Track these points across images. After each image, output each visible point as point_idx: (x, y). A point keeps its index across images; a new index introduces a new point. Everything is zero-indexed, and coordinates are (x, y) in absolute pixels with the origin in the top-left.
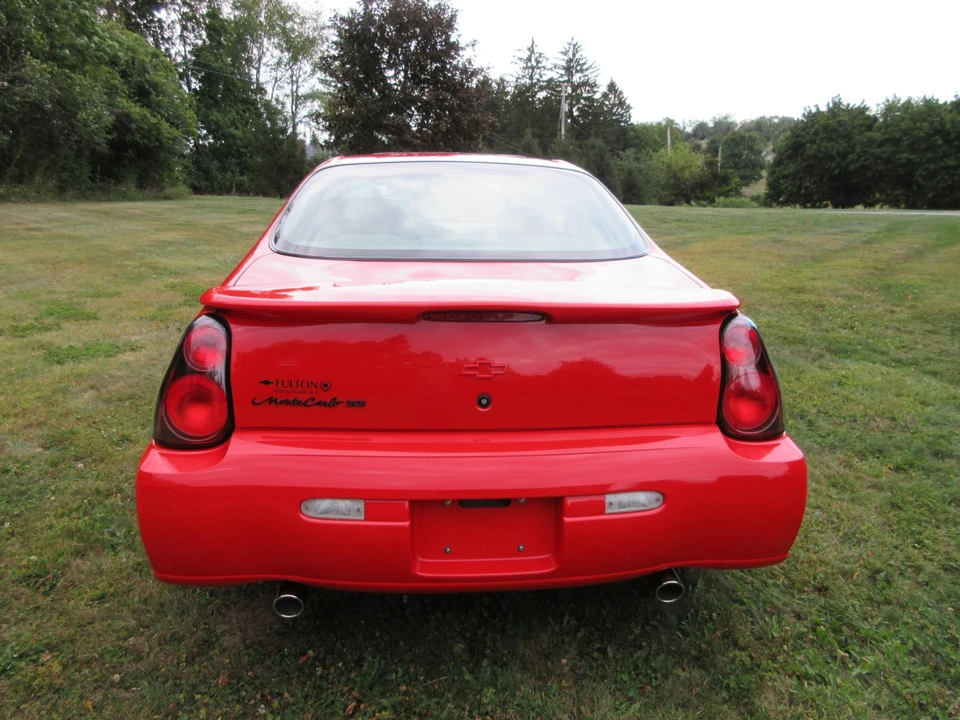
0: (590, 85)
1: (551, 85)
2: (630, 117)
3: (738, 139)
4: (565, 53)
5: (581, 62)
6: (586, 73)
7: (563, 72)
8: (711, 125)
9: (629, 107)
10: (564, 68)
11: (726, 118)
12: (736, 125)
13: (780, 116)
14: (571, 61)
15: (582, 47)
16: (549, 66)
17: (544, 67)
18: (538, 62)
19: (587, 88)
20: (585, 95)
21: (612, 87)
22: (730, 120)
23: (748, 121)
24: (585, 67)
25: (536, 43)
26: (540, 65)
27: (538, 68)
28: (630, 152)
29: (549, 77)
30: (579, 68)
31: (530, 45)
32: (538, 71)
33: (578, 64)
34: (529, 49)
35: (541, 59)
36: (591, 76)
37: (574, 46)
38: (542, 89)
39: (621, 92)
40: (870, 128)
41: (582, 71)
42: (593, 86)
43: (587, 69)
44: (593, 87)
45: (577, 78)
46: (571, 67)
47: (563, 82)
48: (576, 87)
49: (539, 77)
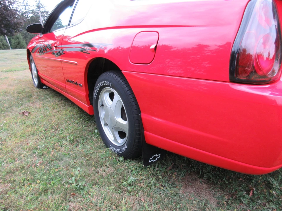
0: (47, 12)
1: (32, 12)
4: (36, 1)
7: (37, 8)
9: (61, 20)
14: (39, 4)
17: (29, 5)
18: (27, 4)
20: (46, 15)
29: (33, 9)
38: (30, 13)
41: (43, 7)
43: (45, 7)
44: (48, 13)
45: (42, 10)
46: (39, 6)
47: (37, 11)
48: (42, 13)
49: (28, 9)
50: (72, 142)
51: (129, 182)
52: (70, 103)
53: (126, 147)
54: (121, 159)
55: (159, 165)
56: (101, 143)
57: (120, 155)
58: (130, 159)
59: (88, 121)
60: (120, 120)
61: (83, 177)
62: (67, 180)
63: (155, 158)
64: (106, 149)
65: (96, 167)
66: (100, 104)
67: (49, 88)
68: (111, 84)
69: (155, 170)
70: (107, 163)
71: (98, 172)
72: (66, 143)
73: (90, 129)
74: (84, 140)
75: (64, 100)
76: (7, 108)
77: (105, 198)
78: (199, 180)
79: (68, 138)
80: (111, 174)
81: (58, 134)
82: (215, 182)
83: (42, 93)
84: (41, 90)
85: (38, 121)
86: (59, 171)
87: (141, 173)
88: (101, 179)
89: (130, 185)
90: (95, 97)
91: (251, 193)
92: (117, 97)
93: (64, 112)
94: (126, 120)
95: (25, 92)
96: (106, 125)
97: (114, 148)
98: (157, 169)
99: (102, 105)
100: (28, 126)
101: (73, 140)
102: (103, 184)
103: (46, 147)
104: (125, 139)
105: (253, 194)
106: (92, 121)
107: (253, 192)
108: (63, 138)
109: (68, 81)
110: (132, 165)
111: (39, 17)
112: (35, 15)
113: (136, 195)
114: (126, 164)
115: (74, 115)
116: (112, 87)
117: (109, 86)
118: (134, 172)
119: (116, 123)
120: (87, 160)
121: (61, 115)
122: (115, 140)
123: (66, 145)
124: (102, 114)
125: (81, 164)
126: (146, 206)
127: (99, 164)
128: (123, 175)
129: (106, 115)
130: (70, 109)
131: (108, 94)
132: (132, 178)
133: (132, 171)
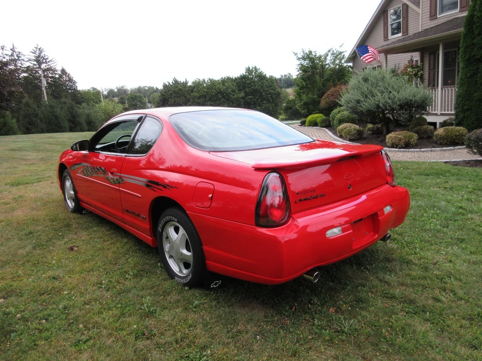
0: (52, 70)
1: (28, 69)
2: (76, 87)
3: (134, 97)
4: (34, 53)
5: (45, 58)
6: (49, 64)
7: (35, 63)
8: (116, 91)
9: (75, 82)
10: (35, 60)
11: (123, 87)
12: (128, 91)
13: (148, 86)
14: (39, 56)
15: (44, 50)
16: (26, 60)
17: (23, 60)
18: (19, 57)
19: (51, 72)
20: (50, 75)
21: (63, 71)
22: (125, 88)
23: (133, 88)
24: (48, 60)
25: (15, 46)
26: (20, 59)
27: (19, 60)
28: (84, 105)
29: (28, 65)
30: (44, 61)
31: (12, 47)
32: (20, 62)
33: (44, 59)
34: (11, 50)
35: (20, 55)
36: (52, 65)
37: (39, 49)
38: (23, 72)
39: (69, 74)
40: (192, 91)
41: (46, 62)
42: (54, 71)
43: (49, 62)
45: (43, 66)
46: (39, 60)
47: (36, 68)
48: (44, 71)
49: (20, 65)
50: (135, 276)
51: (194, 305)
52: (123, 233)
53: (190, 276)
54: (187, 288)
55: (221, 291)
56: (166, 276)
57: (185, 285)
58: (194, 287)
59: (148, 253)
60: (185, 252)
61: (153, 305)
62: (140, 306)
63: (216, 284)
64: (171, 281)
65: (164, 296)
66: (164, 236)
67: (91, 212)
68: (176, 220)
69: (217, 295)
70: (174, 293)
71: (166, 299)
72: (129, 277)
73: (153, 262)
74: (147, 273)
75: (114, 230)
76: (47, 241)
77: (175, 317)
78: (255, 302)
79: (130, 272)
80: (179, 300)
81: (119, 269)
82: (268, 303)
83: (83, 220)
84: (79, 215)
85: (92, 256)
86: (130, 301)
87: (204, 298)
88: (169, 305)
89: (195, 307)
90: (160, 230)
91: (294, 308)
92: (182, 231)
93: (119, 244)
94: (190, 252)
95: (60, 219)
96: (171, 257)
97: (179, 279)
98: (219, 294)
99: (167, 238)
100: (83, 262)
101: (136, 274)
102: (172, 307)
103: (110, 282)
104: (190, 270)
105: (295, 309)
106: (153, 253)
107: (296, 307)
108: (125, 272)
109: (127, 211)
110: (197, 292)
111: (39, 78)
112: (31, 75)
113: (200, 313)
114: (191, 292)
115: (131, 247)
116: (178, 222)
117: (175, 221)
118: (198, 298)
119: (182, 254)
120: (155, 291)
121: (116, 249)
122: (181, 271)
123: (130, 279)
124: (167, 247)
125: (150, 295)
126: (208, 319)
127: (166, 293)
128: (188, 300)
129: (172, 248)
130: (125, 240)
131: (173, 227)
132: (197, 302)
133: (197, 297)
